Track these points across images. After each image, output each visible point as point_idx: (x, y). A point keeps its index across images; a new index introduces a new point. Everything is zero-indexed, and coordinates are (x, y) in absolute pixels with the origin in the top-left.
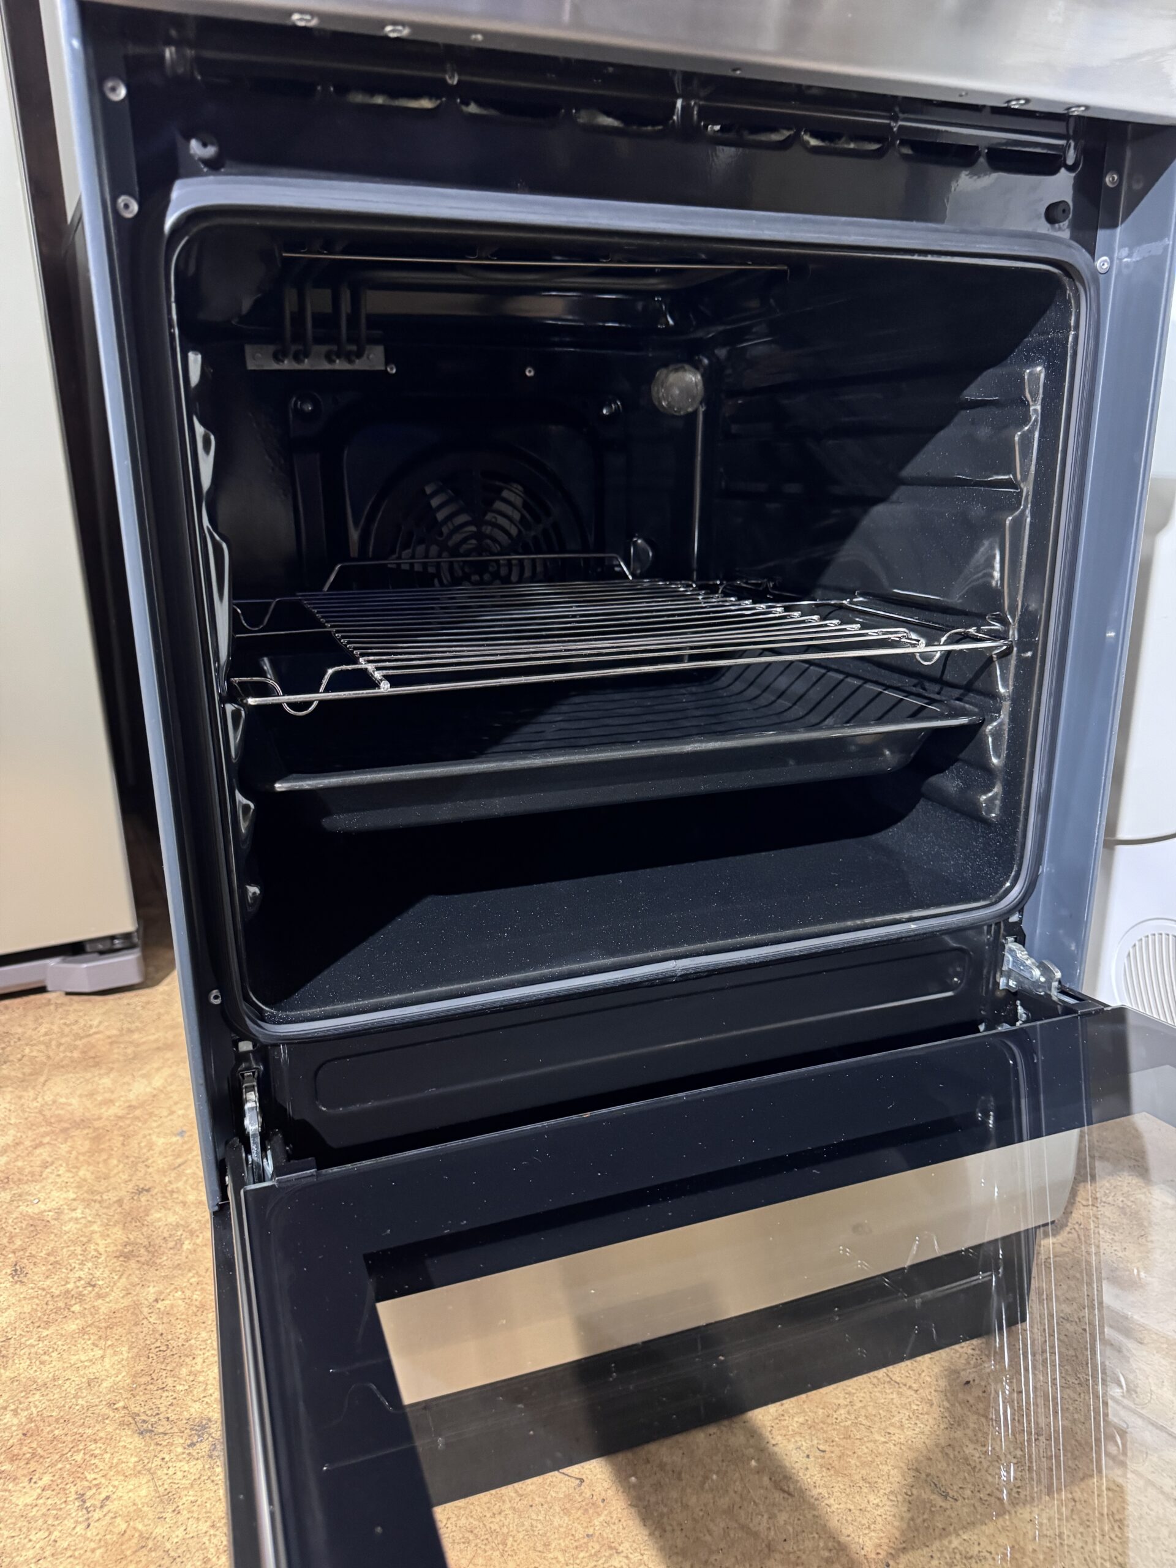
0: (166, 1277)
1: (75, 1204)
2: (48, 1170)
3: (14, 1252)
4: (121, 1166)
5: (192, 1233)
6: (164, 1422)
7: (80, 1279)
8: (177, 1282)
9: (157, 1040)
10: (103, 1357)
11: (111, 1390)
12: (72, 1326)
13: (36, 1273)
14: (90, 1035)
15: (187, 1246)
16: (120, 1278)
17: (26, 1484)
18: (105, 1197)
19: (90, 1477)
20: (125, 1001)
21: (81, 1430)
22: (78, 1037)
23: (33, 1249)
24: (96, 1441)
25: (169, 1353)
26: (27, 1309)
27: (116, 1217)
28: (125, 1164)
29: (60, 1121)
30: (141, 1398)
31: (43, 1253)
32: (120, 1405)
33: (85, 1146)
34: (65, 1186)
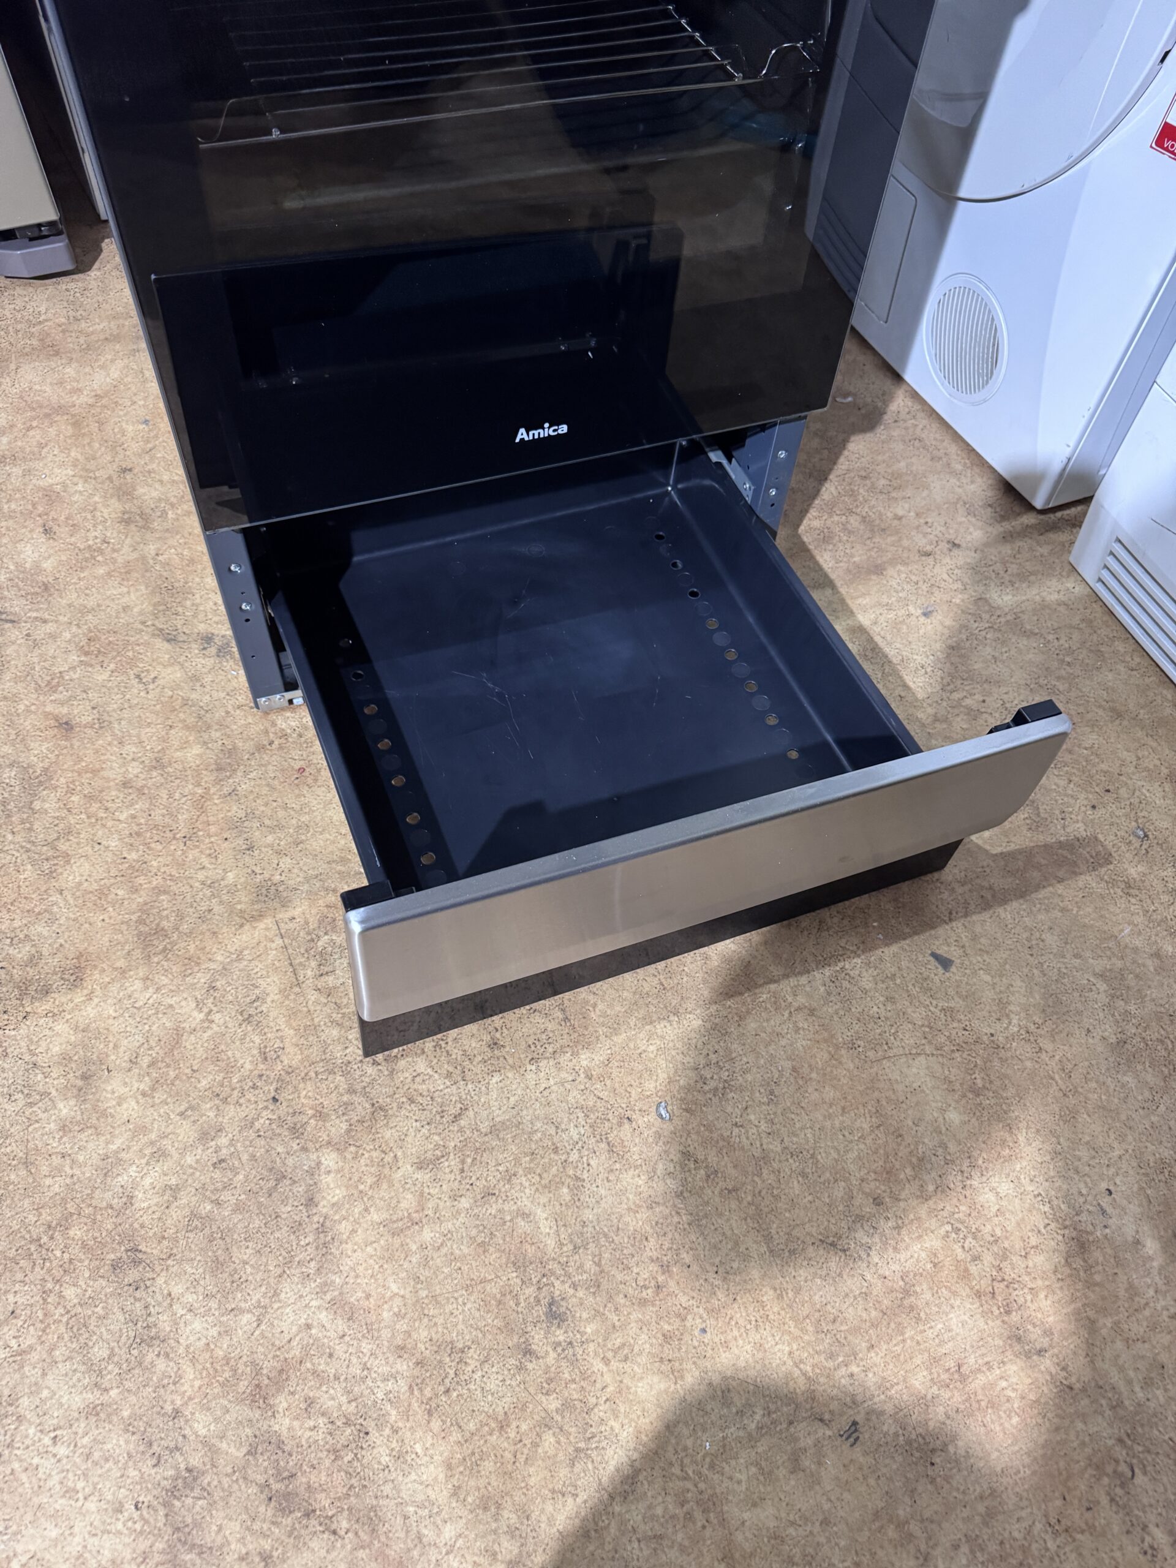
0: (160, 538)
1: (75, 480)
2: (45, 450)
3: (40, 516)
4: (103, 449)
5: (172, 505)
6: (182, 634)
8: (171, 542)
10: (129, 593)
11: (141, 613)
12: (101, 571)
13: (63, 531)
14: (40, 323)
15: (171, 515)
16: (126, 537)
17: (99, 668)
18: (97, 474)
19: (141, 665)
20: (63, 287)
21: (127, 638)
22: (31, 324)
23: (53, 514)
24: (139, 645)
26: (64, 558)
27: (111, 491)
28: (107, 447)
29: (41, 407)
30: (162, 619)
31: (63, 518)
32: (149, 623)
33: (70, 430)
34: (62, 465)
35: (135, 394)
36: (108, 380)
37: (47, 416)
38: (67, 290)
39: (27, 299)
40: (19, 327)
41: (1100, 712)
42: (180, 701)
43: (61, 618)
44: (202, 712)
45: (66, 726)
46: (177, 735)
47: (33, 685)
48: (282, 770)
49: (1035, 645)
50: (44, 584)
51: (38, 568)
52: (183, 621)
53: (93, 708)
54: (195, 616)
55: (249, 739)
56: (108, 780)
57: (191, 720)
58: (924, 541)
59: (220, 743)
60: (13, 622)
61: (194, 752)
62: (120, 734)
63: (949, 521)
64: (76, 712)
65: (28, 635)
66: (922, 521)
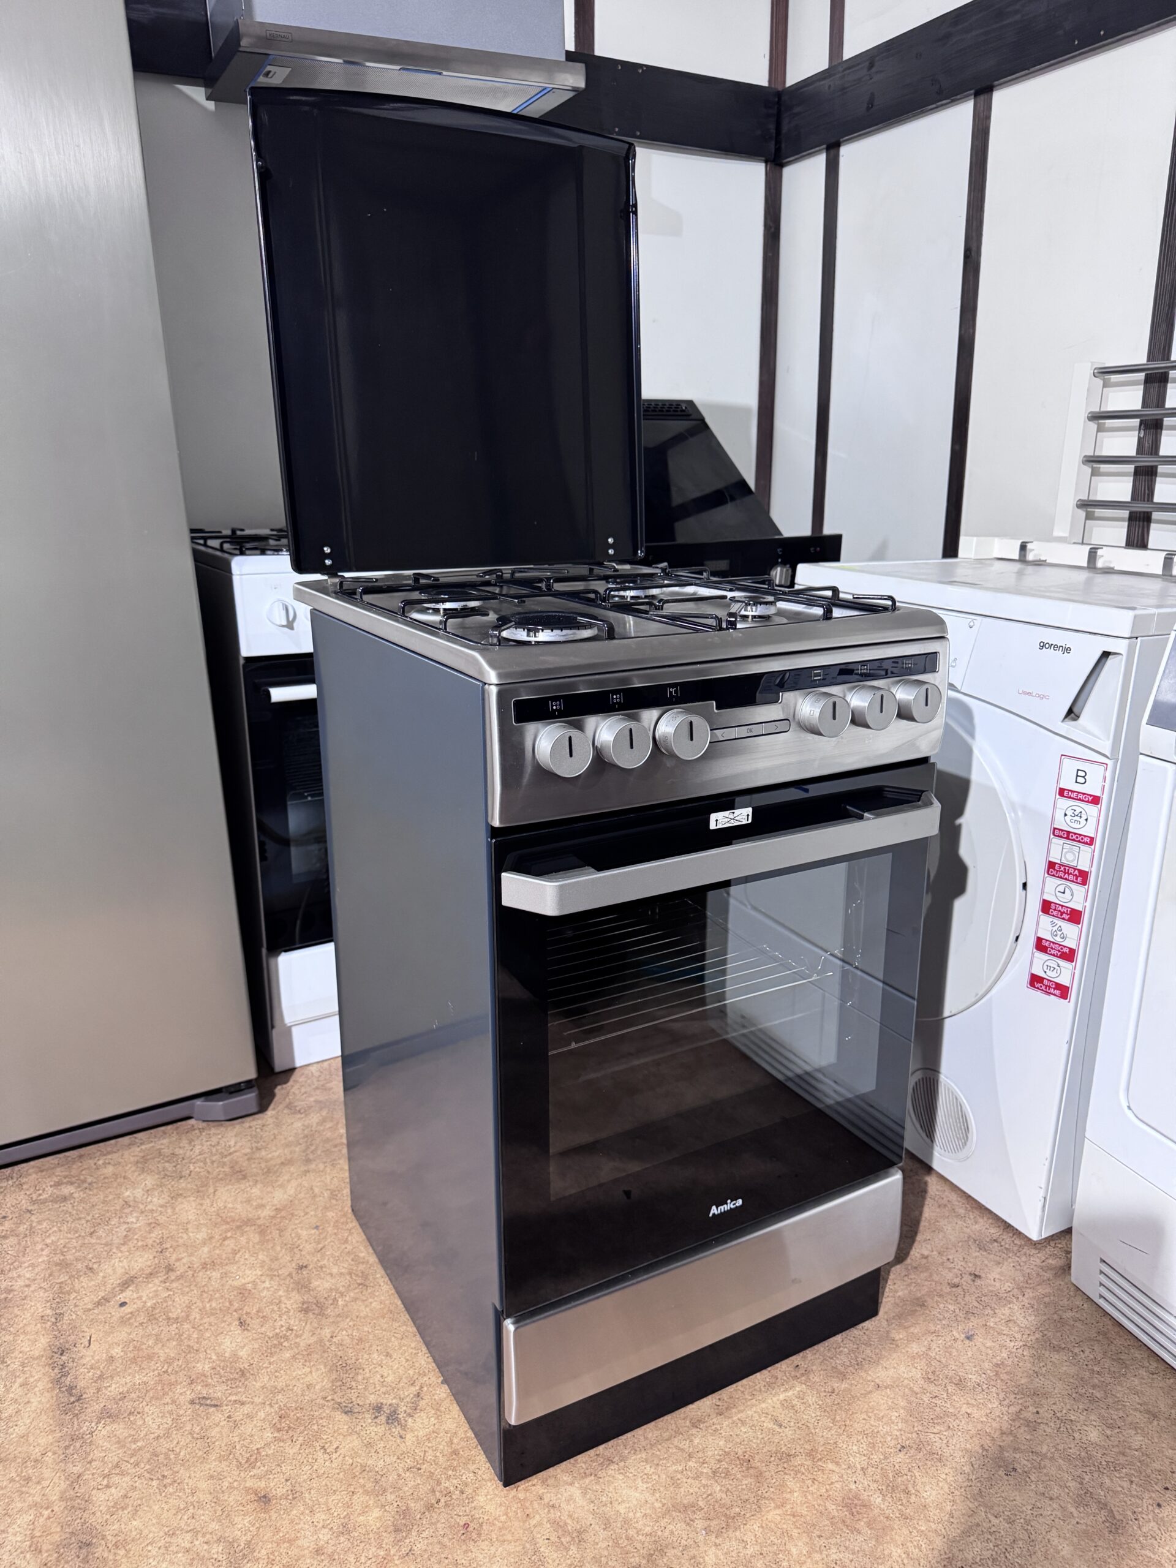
0: (333, 1322)
1: (263, 1278)
2: (238, 1256)
3: (235, 1311)
4: (284, 1250)
5: (342, 1294)
6: (357, 1406)
7: (282, 1326)
8: (342, 1325)
9: (279, 1156)
10: (311, 1372)
11: (322, 1390)
12: (287, 1355)
13: (255, 1323)
14: (230, 1154)
15: (340, 1302)
16: (306, 1324)
17: (290, 1442)
18: (280, 1272)
19: (325, 1437)
20: (247, 1125)
21: (312, 1413)
22: (223, 1156)
23: (246, 1309)
24: (322, 1419)
25: (348, 1368)
26: (256, 1346)
27: (291, 1286)
28: (286, 1249)
29: (233, 1221)
30: (340, 1394)
31: (254, 1311)
32: (329, 1398)
33: (256, 1238)
34: (252, 1267)
35: (307, 1207)
36: (286, 1196)
37: (238, 1227)
38: (250, 1127)
39: (220, 1136)
40: (214, 1158)
41: (1137, 1414)
42: (359, 1468)
43: (256, 1399)
44: (379, 1477)
45: (264, 1500)
46: (359, 1499)
47: (235, 1463)
48: (450, 1527)
49: (1065, 1358)
50: (241, 1370)
51: (235, 1356)
52: (357, 1394)
53: (287, 1480)
54: (366, 1389)
55: (419, 1499)
56: (302, 1548)
57: (369, 1486)
58: (951, 1275)
59: (395, 1505)
60: (216, 1406)
61: (374, 1516)
62: (311, 1503)
63: (965, 1256)
64: (272, 1485)
65: (229, 1417)
66: (945, 1258)
